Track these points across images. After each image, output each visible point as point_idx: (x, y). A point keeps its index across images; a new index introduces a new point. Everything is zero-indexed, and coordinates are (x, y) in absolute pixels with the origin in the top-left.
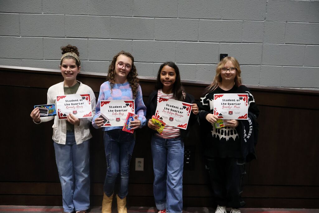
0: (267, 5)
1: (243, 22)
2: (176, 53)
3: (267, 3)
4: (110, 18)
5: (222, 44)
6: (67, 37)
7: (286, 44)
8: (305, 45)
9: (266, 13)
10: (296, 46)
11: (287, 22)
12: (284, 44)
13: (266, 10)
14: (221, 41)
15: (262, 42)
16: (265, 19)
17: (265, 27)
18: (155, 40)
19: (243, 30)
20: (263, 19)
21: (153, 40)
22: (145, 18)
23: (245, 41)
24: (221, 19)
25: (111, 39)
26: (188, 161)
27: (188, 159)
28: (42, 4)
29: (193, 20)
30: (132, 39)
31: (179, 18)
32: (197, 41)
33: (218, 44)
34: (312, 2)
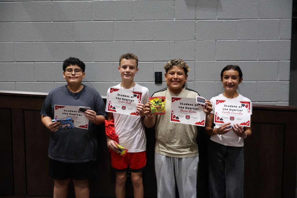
0: (196, 26)
1: (174, 42)
2: (113, 72)
3: (196, 24)
4: (53, 43)
5: (156, 63)
6: (16, 62)
7: (217, 60)
8: (236, 61)
9: (196, 33)
10: (227, 62)
11: (216, 40)
12: (215, 60)
13: (195, 30)
14: (155, 60)
15: (194, 60)
16: (195, 38)
17: (196, 46)
18: (94, 61)
19: (175, 49)
21: (92, 62)
22: (84, 42)
24: (154, 41)
25: (55, 62)
29: (127, 42)
31: (115, 41)
33: (152, 63)
34: (238, 21)
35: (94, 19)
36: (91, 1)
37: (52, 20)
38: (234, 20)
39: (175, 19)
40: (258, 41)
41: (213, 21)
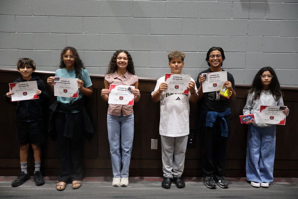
0: (248, 24)
1: (231, 37)
3: (248, 22)
6: (101, 50)
9: (248, 30)
11: (263, 36)
12: (262, 52)
13: (248, 28)
15: (245, 52)
16: (247, 34)
17: (248, 40)
18: (166, 51)
19: (231, 42)
20: (246, 35)
23: (233, 51)
26: (191, 141)
27: (191, 140)
28: (83, 26)
30: (149, 51)
31: (183, 35)
32: (197, 52)
34: (282, 21)
35: (167, 17)
36: (165, 1)
37: (133, 16)
38: (278, 20)
39: (232, 18)
40: (296, 38)
41: (262, 21)
